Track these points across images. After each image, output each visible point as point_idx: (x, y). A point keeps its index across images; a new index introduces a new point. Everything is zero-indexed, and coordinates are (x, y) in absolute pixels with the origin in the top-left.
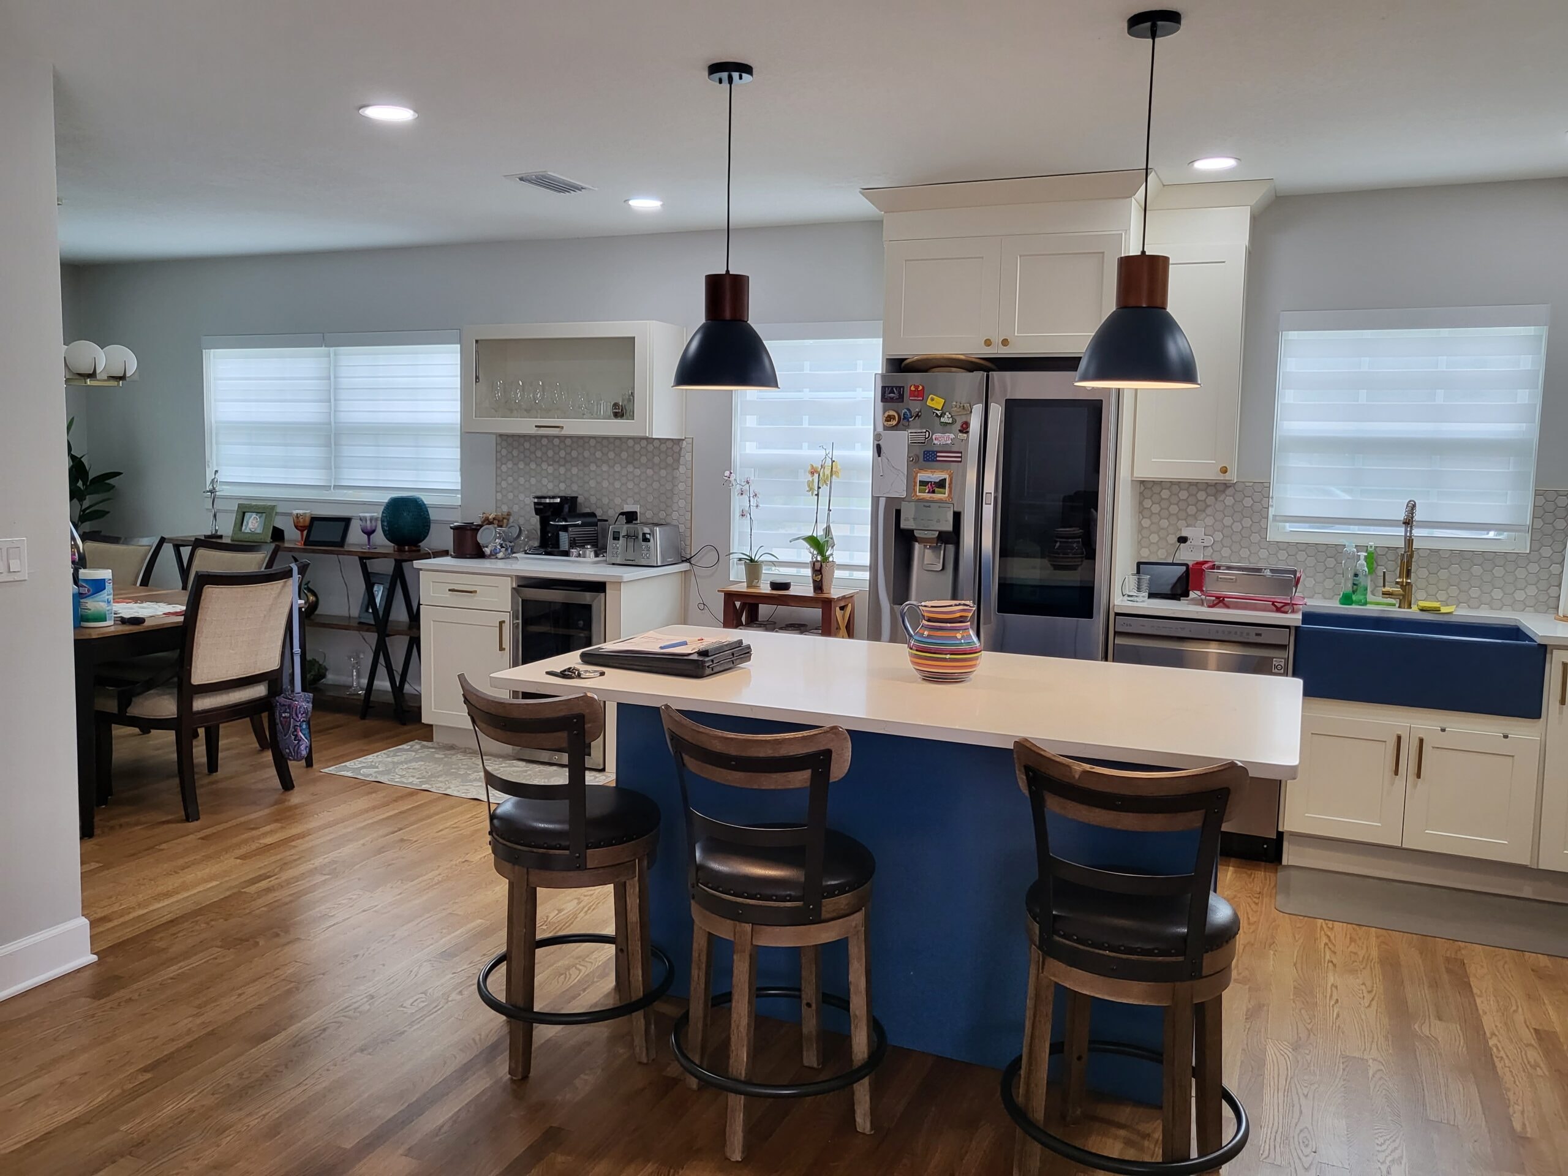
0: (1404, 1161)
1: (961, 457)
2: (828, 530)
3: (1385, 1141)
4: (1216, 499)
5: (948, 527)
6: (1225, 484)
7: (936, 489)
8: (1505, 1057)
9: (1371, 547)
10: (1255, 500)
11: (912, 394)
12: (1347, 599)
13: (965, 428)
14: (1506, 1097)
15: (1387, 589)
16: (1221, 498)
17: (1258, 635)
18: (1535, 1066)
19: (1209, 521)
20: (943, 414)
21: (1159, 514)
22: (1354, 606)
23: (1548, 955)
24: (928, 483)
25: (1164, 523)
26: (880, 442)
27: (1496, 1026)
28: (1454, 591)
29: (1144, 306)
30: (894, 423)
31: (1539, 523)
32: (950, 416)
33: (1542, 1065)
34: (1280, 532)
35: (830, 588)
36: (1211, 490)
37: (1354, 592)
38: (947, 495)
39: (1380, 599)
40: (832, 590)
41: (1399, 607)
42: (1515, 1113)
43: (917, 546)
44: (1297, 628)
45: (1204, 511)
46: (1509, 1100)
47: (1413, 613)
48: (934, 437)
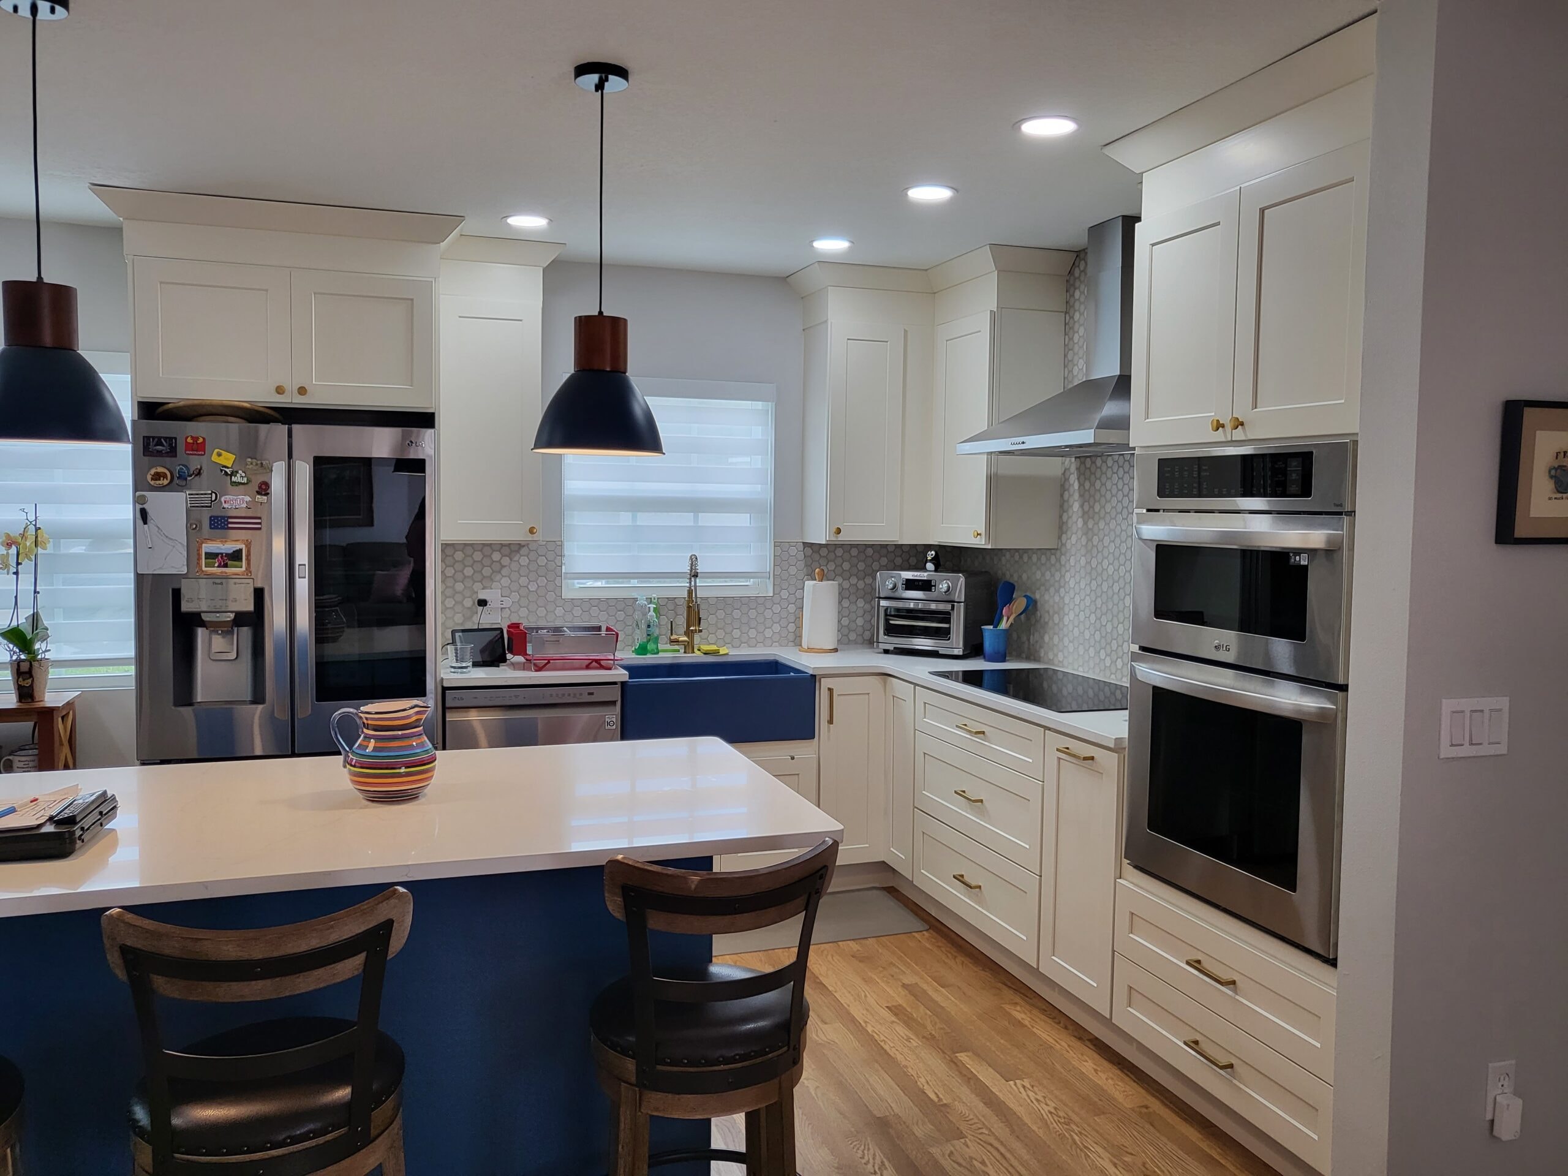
0: (887, 1163)
1: (260, 523)
2: (35, 619)
3: (863, 1152)
4: (511, 560)
5: (250, 607)
6: (519, 544)
7: (230, 563)
8: (885, 1039)
9: (654, 598)
10: (549, 559)
11: (188, 447)
12: (642, 650)
13: (264, 489)
14: (909, 1074)
15: (674, 637)
16: (516, 558)
17: (590, 694)
18: (908, 1039)
19: (505, 582)
20: (234, 473)
21: (453, 577)
22: (649, 656)
23: (853, 940)
24: (216, 555)
25: (459, 586)
26: (145, 506)
27: (863, 1014)
28: (721, 634)
29: (608, 369)
30: (166, 482)
31: (778, 571)
32: (243, 475)
33: (912, 1037)
34: (572, 589)
35: (44, 693)
36: (506, 550)
37: (649, 641)
38: (244, 569)
39: (668, 647)
40: (47, 695)
41: (685, 652)
42: (924, 1086)
43: (200, 632)
44: (623, 684)
45: (499, 572)
46: (912, 1075)
47: (696, 657)
48: (223, 499)
